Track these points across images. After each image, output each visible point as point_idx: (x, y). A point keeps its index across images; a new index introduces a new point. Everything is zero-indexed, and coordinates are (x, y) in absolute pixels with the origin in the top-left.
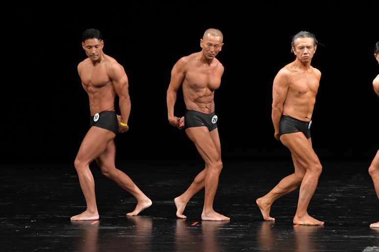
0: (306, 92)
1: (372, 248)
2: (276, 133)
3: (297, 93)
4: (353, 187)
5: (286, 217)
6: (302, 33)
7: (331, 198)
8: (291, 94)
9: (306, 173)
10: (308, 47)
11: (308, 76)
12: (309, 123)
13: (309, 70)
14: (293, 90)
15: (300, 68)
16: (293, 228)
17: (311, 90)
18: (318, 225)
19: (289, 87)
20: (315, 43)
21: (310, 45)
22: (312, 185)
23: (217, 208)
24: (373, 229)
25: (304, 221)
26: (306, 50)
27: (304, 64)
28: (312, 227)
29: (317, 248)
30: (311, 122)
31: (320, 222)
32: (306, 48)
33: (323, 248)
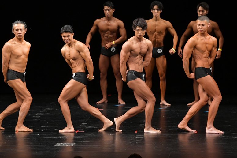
0: (21, 56)
1: (60, 144)
2: (5, 79)
3: (16, 56)
4: (49, 109)
5: (11, 127)
6: (18, 21)
7: (37, 116)
9: (23, 103)
10: (21, 30)
11: (22, 46)
12: (24, 73)
13: (23, 43)
14: (14, 55)
15: (17, 42)
16: (15, 133)
17: (24, 54)
18: (29, 131)
19: (12, 53)
20: (25, 27)
21: (22, 28)
22: (27, 108)
24: (61, 133)
25: (21, 129)
26: (20, 32)
27: (20, 40)
28: (26, 133)
29: (29, 144)
30: (25, 73)
31: (31, 130)
32: (19, 31)
33: (32, 145)
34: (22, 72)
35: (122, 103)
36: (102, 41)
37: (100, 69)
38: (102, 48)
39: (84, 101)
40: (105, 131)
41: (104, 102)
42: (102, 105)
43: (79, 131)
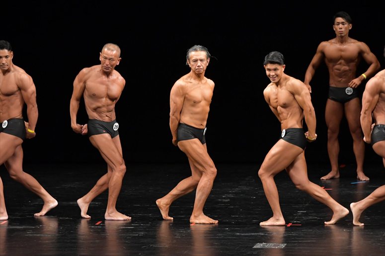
0: (200, 102)
1: (262, 245)
2: (174, 139)
3: (193, 103)
4: (245, 188)
5: (183, 216)
6: (196, 47)
7: (224, 198)
8: (187, 104)
9: (202, 177)
10: (201, 60)
11: (202, 86)
12: (204, 129)
13: (203, 81)
14: (189, 100)
15: (195, 79)
16: (189, 226)
17: (205, 99)
18: (212, 224)
19: (185, 97)
20: (208, 57)
21: (203, 58)
22: (207, 187)
23: (120, 208)
24: (263, 227)
25: (200, 220)
26: (199, 63)
27: (198, 76)
28: (208, 226)
29: (212, 245)
30: (206, 129)
31: (215, 221)
32: (199, 61)
33: (217, 245)
34: (201, 127)
35: (364, 179)
36: (331, 77)
37: (327, 123)
38: (331, 88)
39: (300, 174)
40: (336, 224)
41: (334, 176)
42: (329, 182)
43: (293, 223)
